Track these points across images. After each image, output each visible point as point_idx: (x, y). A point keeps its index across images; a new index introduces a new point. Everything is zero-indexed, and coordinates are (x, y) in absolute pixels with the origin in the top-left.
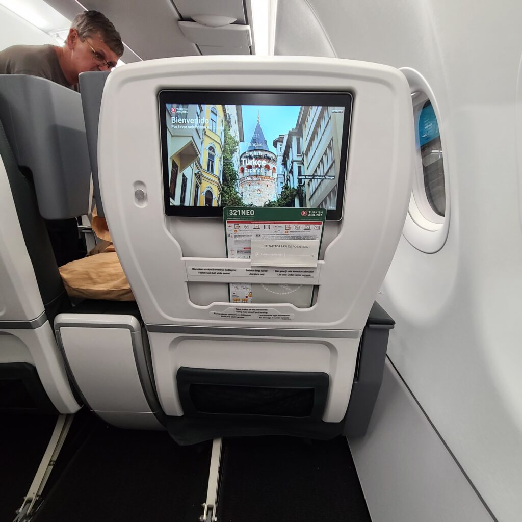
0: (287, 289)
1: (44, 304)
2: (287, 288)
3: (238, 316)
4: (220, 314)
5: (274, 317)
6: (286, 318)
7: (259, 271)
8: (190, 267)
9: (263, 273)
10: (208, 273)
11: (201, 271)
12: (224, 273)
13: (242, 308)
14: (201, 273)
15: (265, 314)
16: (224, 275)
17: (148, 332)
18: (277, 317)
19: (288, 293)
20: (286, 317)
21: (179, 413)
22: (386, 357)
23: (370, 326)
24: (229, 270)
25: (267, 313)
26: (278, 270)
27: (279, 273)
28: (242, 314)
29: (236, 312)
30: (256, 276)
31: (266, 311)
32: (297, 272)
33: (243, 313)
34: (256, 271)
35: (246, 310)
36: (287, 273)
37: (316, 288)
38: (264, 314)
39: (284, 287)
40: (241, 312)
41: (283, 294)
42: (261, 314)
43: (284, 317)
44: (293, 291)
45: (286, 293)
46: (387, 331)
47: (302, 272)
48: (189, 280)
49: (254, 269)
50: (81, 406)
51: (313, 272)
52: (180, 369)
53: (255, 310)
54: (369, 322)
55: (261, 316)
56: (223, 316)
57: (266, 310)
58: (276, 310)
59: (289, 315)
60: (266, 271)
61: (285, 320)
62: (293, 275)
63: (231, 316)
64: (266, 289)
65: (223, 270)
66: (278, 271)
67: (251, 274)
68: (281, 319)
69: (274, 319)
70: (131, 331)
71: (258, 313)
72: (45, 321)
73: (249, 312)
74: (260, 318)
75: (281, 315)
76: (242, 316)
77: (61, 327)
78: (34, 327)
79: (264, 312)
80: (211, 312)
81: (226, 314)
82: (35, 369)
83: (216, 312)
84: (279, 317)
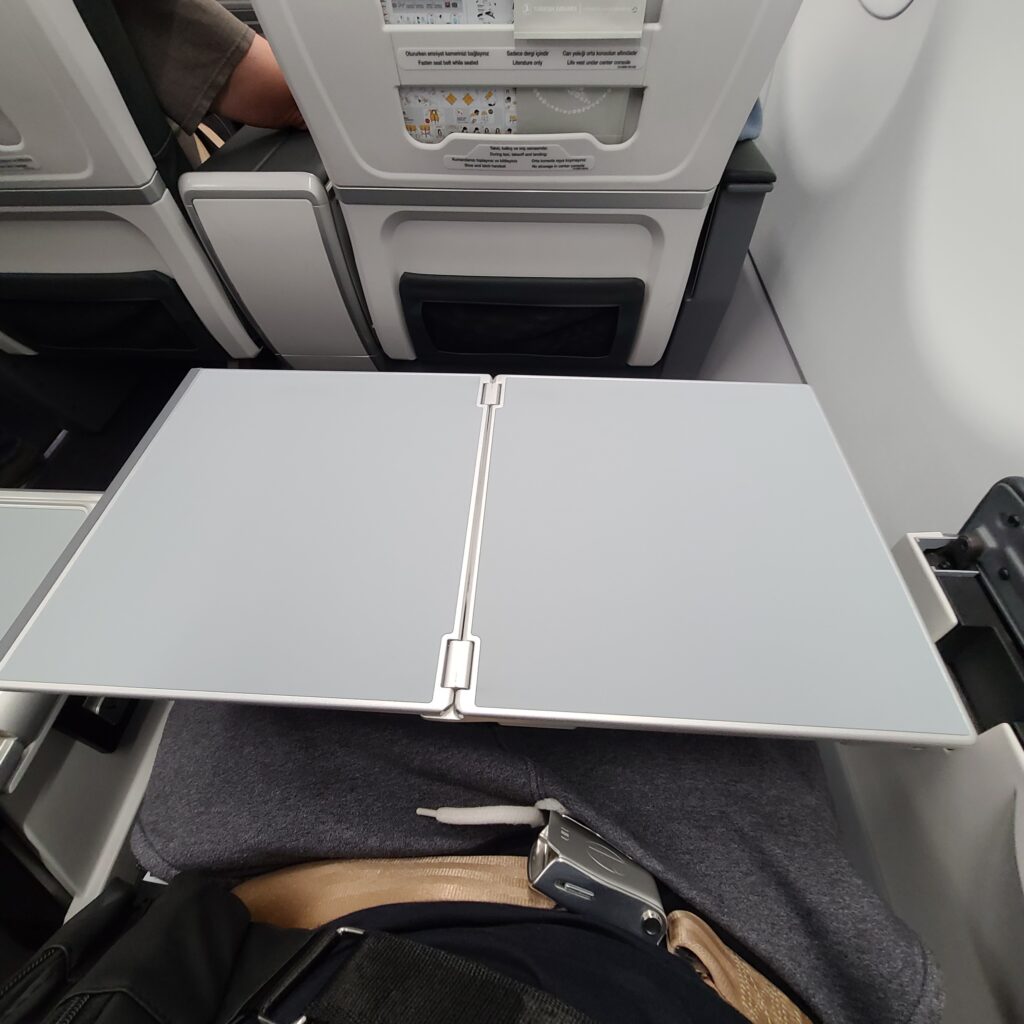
0: (582, 99)
1: (152, 154)
2: (581, 97)
3: (495, 164)
4: (462, 160)
5: (557, 164)
6: (580, 167)
7: (532, 54)
8: (402, 50)
9: (541, 58)
10: (436, 63)
11: (425, 59)
12: (467, 63)
13: (501, 146)
14: (423, 63)
15: (543, 158)
16: (468, 66)
17: (341, 203)
18: (563, 165)
19: (584, 110)
20: (580, 163)
21: (410, 355)
22: (747, 256)
23: (732, 187)
24: (475, 54)
25: (545, 155)
26: (568, 50)
27: (570, 58)
28: (501, 158)
29: (492, 154)
30: (525, 66)
31: (543, 152)
32: (605, 54)
33: (504, 158)
34: (527, 54)
35: (507, 148)
36: (587, 58)
37: (638, 93)
38: (541, 159)
39: (577, 95)
40: (501, 155)
41: (574, 111)
42: (536, 158)
43: (576, 163)
44: (593, 105)
45: (579, 111)
46: (760, 196)
47: (614, 53)
48: (403, 83)
49: (523, 49)
51: (635, 53)
52: (403, 275)
53: (524, 149)
54: (727, 179)
55: (535, 164)
56: (469, 164)
57: (545, 148)
58: (563, 149)
59: (584, 160)
60: (546, 54)
61: (579, 171)
62: (596, 63)
63: (482, 164)
64: (542, 100)
65: (464, 54)
66: (568, 54)
67: (518, 63)
68: (570, 168)
69: (558, 168)
70: (314, 204)
71: (530, 155)
72: (164, 190)
73: (514, 155)
74: (534, 166)
75: (571, 161)
76: (503, 164)
77: (195, 201)
78: (150, 201)
79: (540, 154)
80: (446, 156)
81: (473, 160)
82: (174, 281)
83: (456, 157)
84: (567, 164)
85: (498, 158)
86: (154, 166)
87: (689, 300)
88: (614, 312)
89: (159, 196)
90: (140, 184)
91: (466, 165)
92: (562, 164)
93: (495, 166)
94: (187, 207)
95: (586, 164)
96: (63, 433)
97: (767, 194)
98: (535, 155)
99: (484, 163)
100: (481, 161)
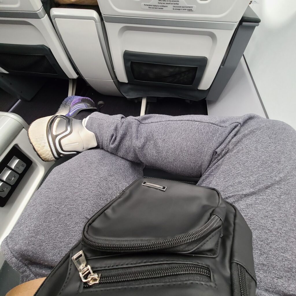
3: (159, 7)
4: (148, 5)
5: (182, 8)
6: (190, 10)
17: (105, 22)
20: (190, 8)
21: (126, 81)
23: (244, 23)
25: (178, 4)
29: (159, 3)
31: (177, 3)
33: (163, 5)
35: (164, 1)
38: (176, 6)
46: (253, 28)
50: (78, 75)
52: (125, 51)
54: (243, 20)
57: (178, 1)
58: (185, 2)
59: (192, 7)
61: (189, 12)
68: (187, 10)
69: (182, 10)
70: (95, 22)
71: (173, 4)
72: (45, 14)
73: (167, 4)
74: (173, 9)
75: (187, 7)
76: (162, 7)
77: (55, 19)
78: (40, 17)
79: (176, 4)
80: (142, 3)
81: (152, 6)
82: (50, 49)
83: (146, 4)
84: (186, 8)
85: (161, 5)
86: (42, 5)
87: (222, 67)
88: (195, 69)
89: (43, 16)
90: (36, 10)
91: (149, 8)
92: (184, 8)
93: (159, 8)
94: (53, 21)
95: (193, 9)
96: (20, 100)
97: (256, 27)
98: (174, 4)
99: (155, 7)
100: (154, 6)
